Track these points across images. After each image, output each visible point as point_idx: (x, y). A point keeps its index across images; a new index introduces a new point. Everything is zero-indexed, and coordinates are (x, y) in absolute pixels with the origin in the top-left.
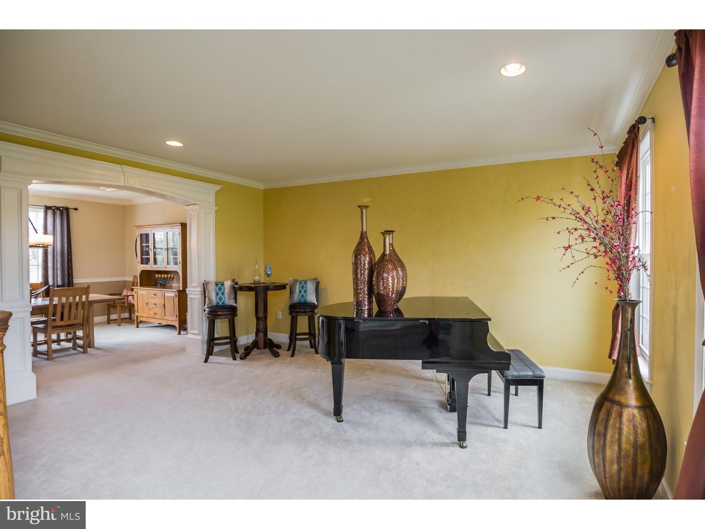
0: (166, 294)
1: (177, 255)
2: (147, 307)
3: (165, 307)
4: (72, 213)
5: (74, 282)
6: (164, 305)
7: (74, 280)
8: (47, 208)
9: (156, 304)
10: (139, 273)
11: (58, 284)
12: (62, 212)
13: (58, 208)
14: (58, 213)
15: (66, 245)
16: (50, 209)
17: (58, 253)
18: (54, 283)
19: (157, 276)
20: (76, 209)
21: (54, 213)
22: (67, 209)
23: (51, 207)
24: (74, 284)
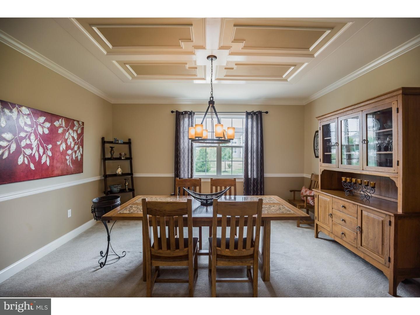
0: (364, 213)
1: (391, 149)
2: (330, 219)
3: (361, 232)
4: (265, 117)
5: (265, 176)
6: (361, 228)
7: (264, 174)
8: (248, 114)
9: (345, 221)
10: (320, 174)
11: (254, 177)
12: (257, 115)
13: (255, 113)
14: (255, 117)
15: (260, 144)
16: (250, 115)
17: (255, 151)
18: (251, 176)
19: (343, 179)
20: (267, 113)
21: (252, 118)
22: (260, 113)
23: (251, 112)
24: (264, 178)
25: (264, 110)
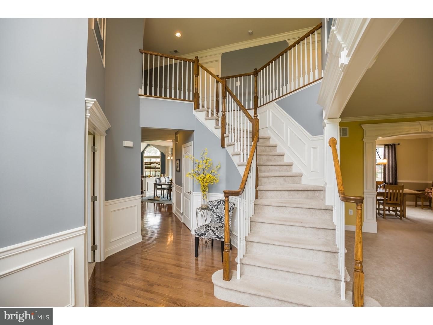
4: (397, 146)
5: (398, 182)
8: (385, 145)
11: (390, 183)
12: (392, 146)
13: (390, 145)
14: (390, 147)
15: (394, 163)
16: (387, 146)
18: (388, 182)
20: (399, 144)
21: (388, 148)
22: (394, 145)
23: (387, 144)
24: (398, 183)
25: (396, 143)
